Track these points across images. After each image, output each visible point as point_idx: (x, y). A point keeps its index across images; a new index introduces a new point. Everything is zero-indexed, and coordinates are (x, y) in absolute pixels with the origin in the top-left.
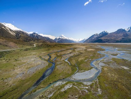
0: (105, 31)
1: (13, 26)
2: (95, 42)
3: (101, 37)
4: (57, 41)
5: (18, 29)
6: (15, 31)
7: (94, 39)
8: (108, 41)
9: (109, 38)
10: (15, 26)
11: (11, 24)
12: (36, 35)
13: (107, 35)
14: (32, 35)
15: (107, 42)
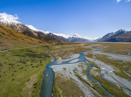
0: (122, 29)
1: (33, 27)
2: (108, 42)
3: (116, 36)
4: (70, 40)
5: (38, 30)
6: (37, 32)
7: (108, 38)
8: (122, 40)
9: (124, 37)
10: (35, 27)
11: (31, 26)
12: (51, 35)
13: (123, 34)
14: (48, 34)
15: (120, 41)
